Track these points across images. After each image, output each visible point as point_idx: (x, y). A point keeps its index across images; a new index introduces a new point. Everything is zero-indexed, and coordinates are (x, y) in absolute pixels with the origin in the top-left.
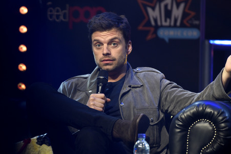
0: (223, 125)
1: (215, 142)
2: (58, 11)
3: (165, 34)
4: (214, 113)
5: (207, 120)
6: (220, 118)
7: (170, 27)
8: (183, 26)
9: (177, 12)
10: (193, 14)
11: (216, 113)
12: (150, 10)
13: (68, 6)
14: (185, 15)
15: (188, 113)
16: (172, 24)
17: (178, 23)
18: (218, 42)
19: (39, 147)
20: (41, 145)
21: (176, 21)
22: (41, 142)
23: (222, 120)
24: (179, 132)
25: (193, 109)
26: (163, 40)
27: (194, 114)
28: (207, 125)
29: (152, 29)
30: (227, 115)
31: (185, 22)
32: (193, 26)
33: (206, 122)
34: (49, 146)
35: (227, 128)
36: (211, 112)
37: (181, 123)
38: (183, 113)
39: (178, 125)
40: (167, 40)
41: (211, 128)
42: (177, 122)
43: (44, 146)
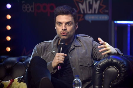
0: (123, 69)
1: (118, 79)
2: (28, 6)
3: (89, 18)
4: (118, 62)
5: (114, 66)
6: (121, 65)
7: (92, 14)
8: (99, 13)
9: (96, 6)
10: (105, 6)
11: (119, 62)
12: (80, 5)
13: (34, 3)
14: (100, 7)
15: (103, 63)
16: (93, 12)
17: (97, 12)
18: (119, 22)
19: (19, 84)
20: (20, 82)
21: (95, 10)
22: (20, 81)
23: (123, 66)
24: (98, 73)
25: (106, 60)
26: (88, 22)
27: (106, 63)
28: (114, 69)
29: (82, 16)
30: (125, 64)
31: (100, 11)
32: (105, 13)
33: (113, 67)
34: (25, 83)
35: (125, 71)
36: (116, 62)
37: (99, 69)
38: (100, 63)
39: (97, 69)
40: (90, 21)
41: (116, 71)
42: (97, 68)
43: (22, 83)
